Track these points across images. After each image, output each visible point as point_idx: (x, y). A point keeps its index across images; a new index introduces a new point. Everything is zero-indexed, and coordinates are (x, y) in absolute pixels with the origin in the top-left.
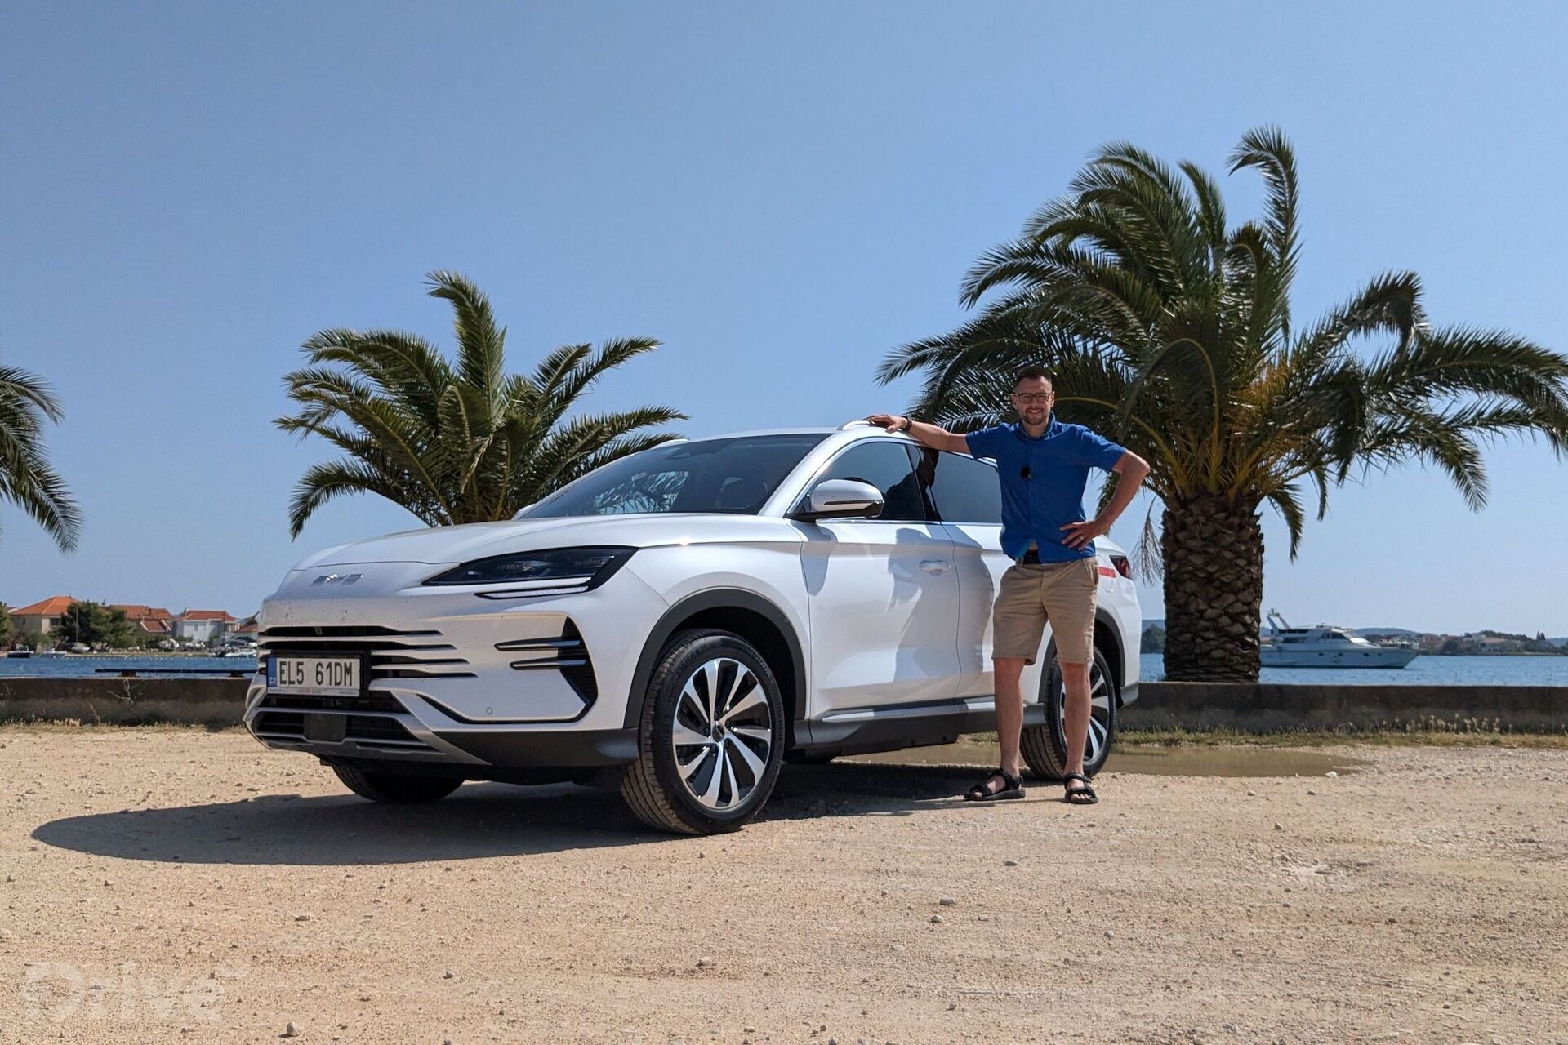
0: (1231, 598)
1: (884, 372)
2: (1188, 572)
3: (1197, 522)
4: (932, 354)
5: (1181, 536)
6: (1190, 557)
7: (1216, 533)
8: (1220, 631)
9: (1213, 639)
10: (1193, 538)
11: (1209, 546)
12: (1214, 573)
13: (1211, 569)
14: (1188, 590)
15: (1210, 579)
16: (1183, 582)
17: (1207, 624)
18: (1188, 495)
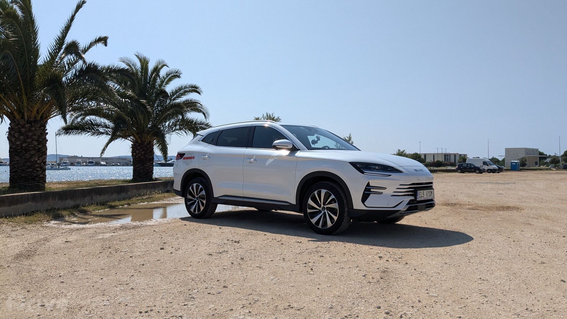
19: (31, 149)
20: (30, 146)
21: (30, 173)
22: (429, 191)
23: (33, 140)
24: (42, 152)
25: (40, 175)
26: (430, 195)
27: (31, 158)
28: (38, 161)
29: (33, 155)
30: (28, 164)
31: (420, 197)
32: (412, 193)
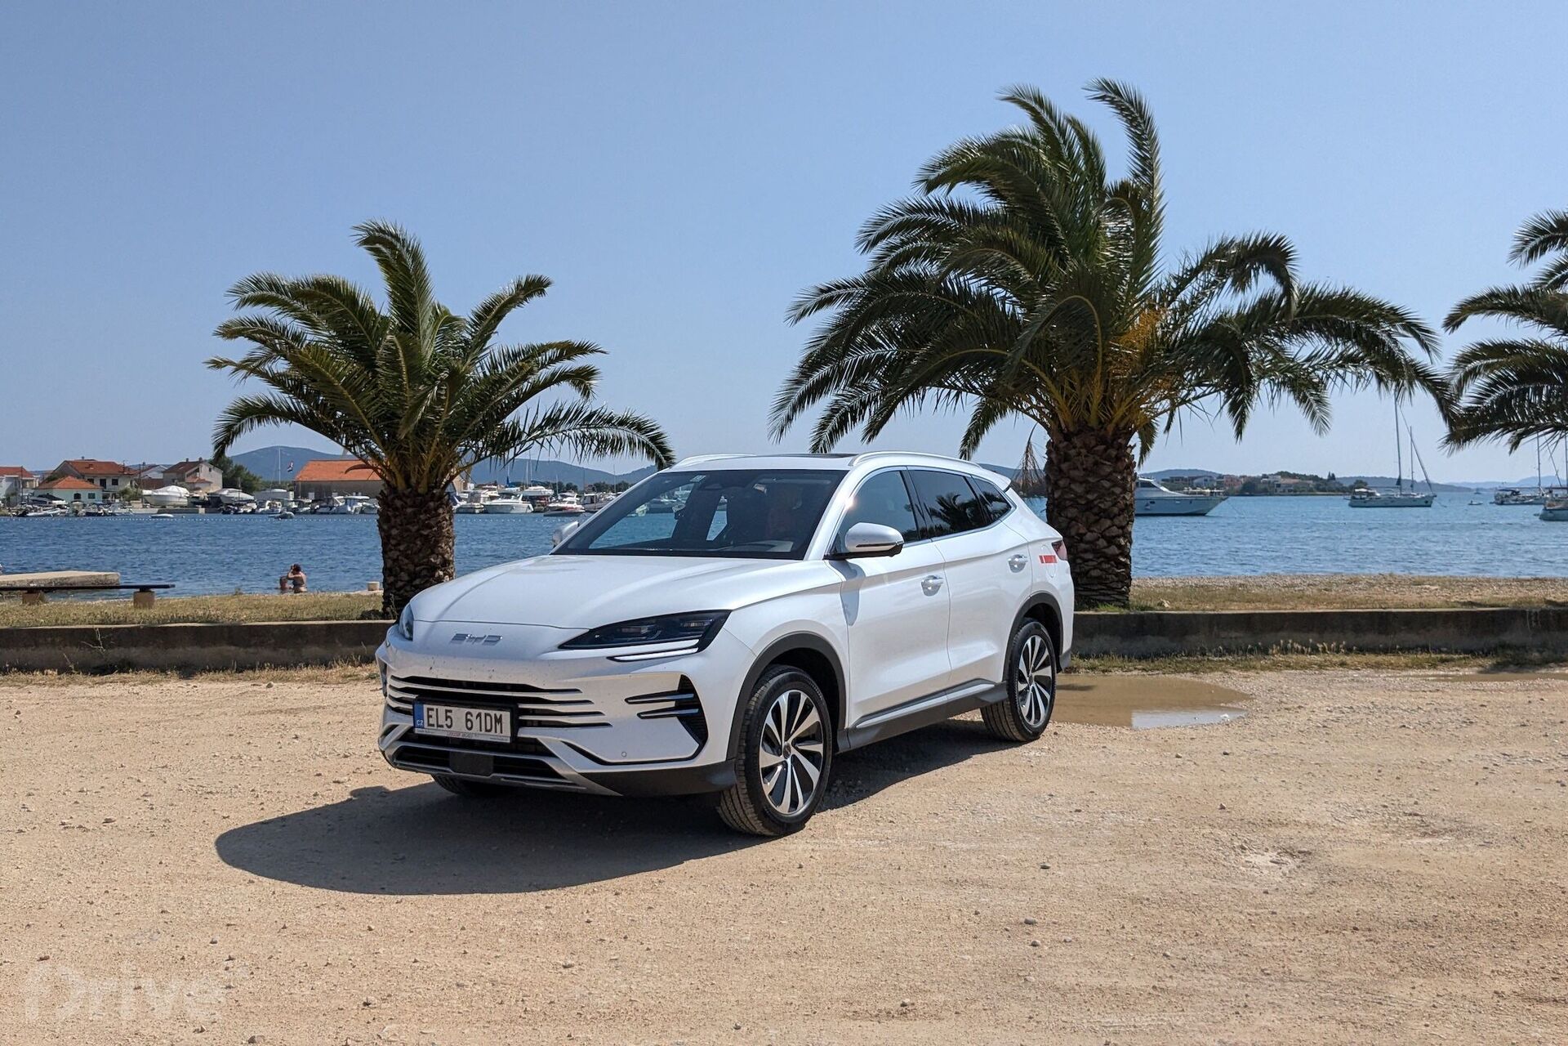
0: (1108, 523)
1: (793, 313)
2: (1070, 500)
3: (1079, 454)
4: (839, 296)
5: (1064, 466)
6: (1073, 486)
7: (1096, 463)
8: (1098, 553)
9: (1092, 560)
10: (1076, 468)
11: (1088, 475)
12: (1093, 501)
13: (1090, 497)
14: (1069, 515)
15: (1089, 506)
16: (1066, 508)
17: (1087, 546)
18: (1071, 429)
22: (483, 712)
26: (489, 728)
31: (429, 725)
32: (411, 707)
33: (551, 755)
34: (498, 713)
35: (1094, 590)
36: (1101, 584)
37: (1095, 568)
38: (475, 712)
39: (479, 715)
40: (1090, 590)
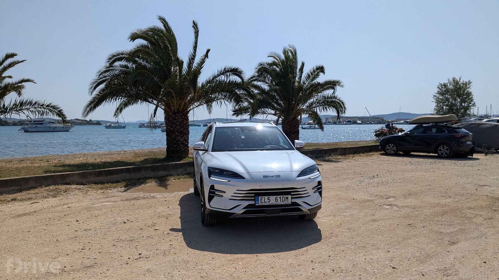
0: (186, 136)
5: (174, 121)
6: (177, 127)
7: (183, 121)
9: (182, 146)
10: (178, 122)
11: (181, 124)
17: (181, 142)
19: (175, 131)
20: (175, 129)
21: (175, 148)
22: (282, 196)
23: (177, 125)
24: (183, 133)
25: (182, 149)
26: (283, 200)
27: (175, 137)
28: (181, 140)
29: (177, 135)
30: (175, 142)
31: (261, 202)
32: (254, 198)
33: (300, 205)
34: (287, 196)
35: (183, 154)
36: (184, 152)
37: (183, 148)
38: (279, 197)
39: (280, 197)
40: (182, 154)
